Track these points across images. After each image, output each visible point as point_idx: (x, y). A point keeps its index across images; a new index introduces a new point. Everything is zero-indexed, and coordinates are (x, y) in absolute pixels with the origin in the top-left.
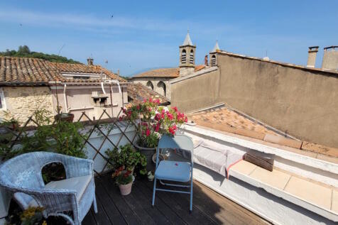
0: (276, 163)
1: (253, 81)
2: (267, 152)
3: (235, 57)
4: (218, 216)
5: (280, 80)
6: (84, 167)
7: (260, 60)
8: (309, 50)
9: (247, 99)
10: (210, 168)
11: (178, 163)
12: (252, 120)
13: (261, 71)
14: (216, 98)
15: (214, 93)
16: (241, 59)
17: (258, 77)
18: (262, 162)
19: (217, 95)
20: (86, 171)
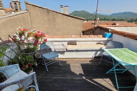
0: (77, 43)
1: (46, 18)
2: (74, 40)
3: (36, 6)
4: (67, 63)
5: (56, 18)
6: (15, 69)
7: (47, 9)
8: (60, 6)
9: (45, 26)
10: (60, 51)
11: (50, 53)
12: (49, 35)
13: (48, 14)
14: (30, 27)
15: (29, 25)
16: (39, 8)
17: (48, 17)
18: (74, 43)
19: (30, 25)
20: (17, 70)
